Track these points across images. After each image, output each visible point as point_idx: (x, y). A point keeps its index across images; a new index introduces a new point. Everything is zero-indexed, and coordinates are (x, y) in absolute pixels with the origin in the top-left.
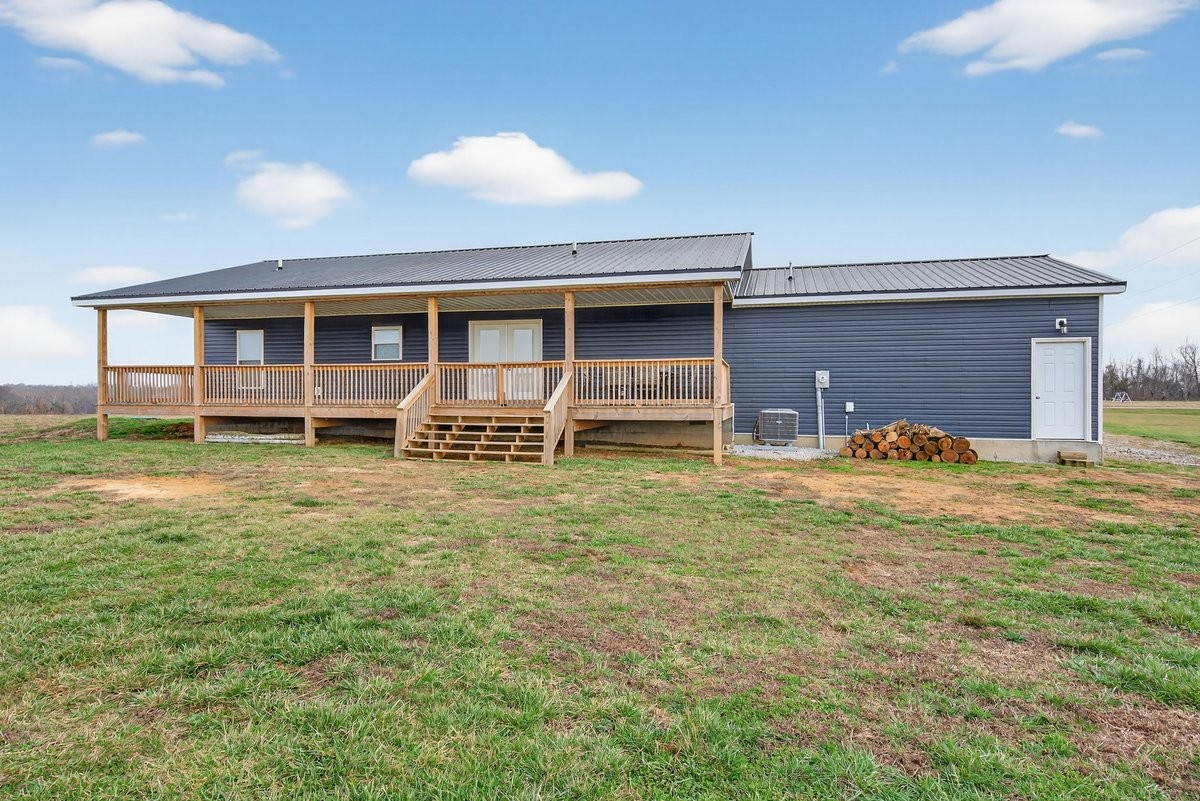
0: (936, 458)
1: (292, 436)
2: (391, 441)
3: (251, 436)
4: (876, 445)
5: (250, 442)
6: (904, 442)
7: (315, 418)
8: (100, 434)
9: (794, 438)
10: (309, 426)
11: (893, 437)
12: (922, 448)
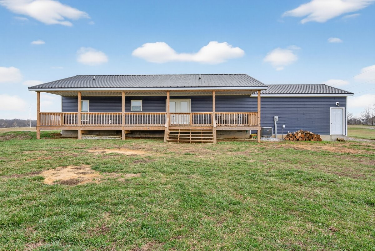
0: (312, 140)
1: (115, 136)
2: (164, 138)
3: (99, 137)
4: (295, 137)
5: (100, 139)
6: (303, 136)
7: (126, 130)
8: (38, 137)
9: (272, 135)
10: (124, 133)
11: (300, 134)
12: (308, 137)
